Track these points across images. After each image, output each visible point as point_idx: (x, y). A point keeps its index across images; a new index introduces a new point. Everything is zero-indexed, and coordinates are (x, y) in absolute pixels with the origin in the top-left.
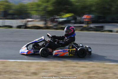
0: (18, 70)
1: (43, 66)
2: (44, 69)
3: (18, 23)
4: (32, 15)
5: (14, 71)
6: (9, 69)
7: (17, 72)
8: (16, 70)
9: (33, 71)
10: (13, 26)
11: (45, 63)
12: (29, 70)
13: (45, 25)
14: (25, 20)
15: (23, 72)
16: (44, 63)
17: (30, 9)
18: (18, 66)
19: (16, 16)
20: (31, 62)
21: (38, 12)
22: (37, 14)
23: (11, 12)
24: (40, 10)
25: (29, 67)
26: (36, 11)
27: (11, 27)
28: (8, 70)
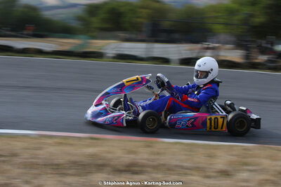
0: (185, 164)
2: (246, 164)
3: (183, 52)
5: (176, 166)
6: (164, 159)
7: (182, 167)
8: (181, 164)
9: (220, 167)
10: (171, 58)
11: (248, 149)
12: (211, 164)
13: (247, 59)
14: (199, 46)
16: (245, 149)
18: (186, 155)
19: (177, 36)
20: (213, 145)
21: (229, 27)
23: (166, 24)
24: (236, 22)
25: (210, 156)
26: (226, 24)
27: (166, 61)
28: (162, 163)
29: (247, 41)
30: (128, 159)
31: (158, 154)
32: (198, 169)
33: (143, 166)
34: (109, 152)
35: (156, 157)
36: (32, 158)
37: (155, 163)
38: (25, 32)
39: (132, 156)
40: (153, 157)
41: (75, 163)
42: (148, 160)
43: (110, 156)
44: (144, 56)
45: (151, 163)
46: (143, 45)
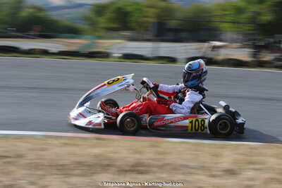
0: (191, 164)
1: (251, 156)
2: (252, 163)
3: (190, 51)
4: (221, 33)
5: (182, 166)
6: (170, 159)
7: (188, 167)
8: (186, 163)
9: (226, 166)
10: (178, 57)
11: (255, 148)
12: (217, 163)
13: (255, 57)
14: (206, 45)
15: (204, 167)
16: (251, 148)
17: (217, 19)
18: (191, 154)
19: (184, 35)
21: (236, 25)
22: (235, 29)
23: (173, 24)
24: (243, 21)
25: (216, 155)
26: (233, 22)
27: (172, 60)
28: (167, 162)
29: (254, 40)
30: (133, 159)
31: (164, 153)
32: (203, 168)
33: (148, 166)
34: (115, 153)
35: (162, 157)
36: (38, 159)
37: (161, 163)
38: (32, 33)
39: (138, 156)
40: (159, 157)
41: (80, 164)
42: (153, 159)
43: (116, 156)
44: (150, 56)
45: (156, 163)
46: (149, 45)
